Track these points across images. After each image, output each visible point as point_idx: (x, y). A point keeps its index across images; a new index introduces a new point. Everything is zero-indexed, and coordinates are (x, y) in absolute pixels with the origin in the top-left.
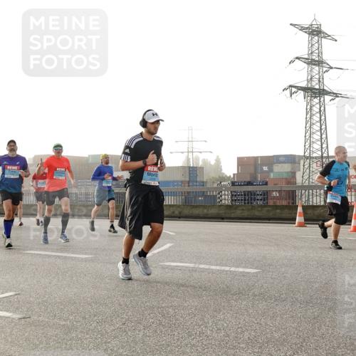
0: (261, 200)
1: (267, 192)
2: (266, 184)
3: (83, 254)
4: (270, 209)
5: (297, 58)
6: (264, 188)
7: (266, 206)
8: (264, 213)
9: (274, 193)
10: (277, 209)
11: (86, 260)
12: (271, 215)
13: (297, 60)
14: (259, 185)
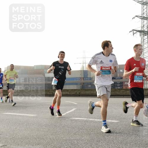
0: (119, 86)
1: (122, 82)
2: (122, 78)
3: (32, 114)
4: (124, 90)
5: (136, 16)
6: (121, 80)
7: (122, 89)
8: (121, 92)
9: (126, 83)
10: (127, 91)
11: (33, 117)
12: (124, 93)
13: (136, 17)
14: (118, 79)
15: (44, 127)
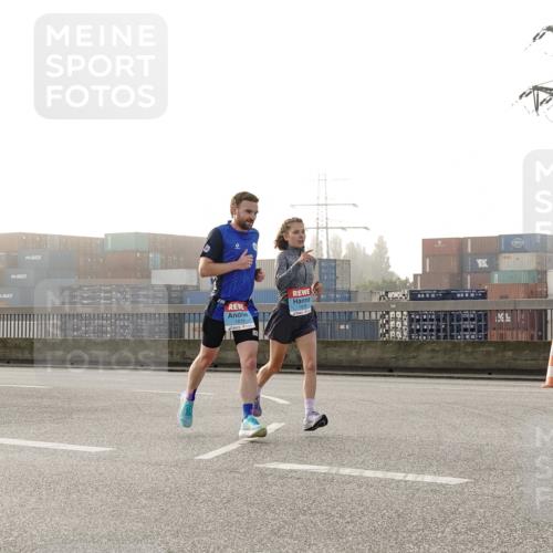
0: (472, 330)
1: (486, 313)
2: (484, 296)
3: (91, 444)
4: (492, 349)
6: (480, 305)
7: (483, 342)
8: (478, 358)
9: (501, 316)
10: (504, 350)
11: (99, 457)
12: (493, 362)
14: (470, 298)
15: (144, 502)
